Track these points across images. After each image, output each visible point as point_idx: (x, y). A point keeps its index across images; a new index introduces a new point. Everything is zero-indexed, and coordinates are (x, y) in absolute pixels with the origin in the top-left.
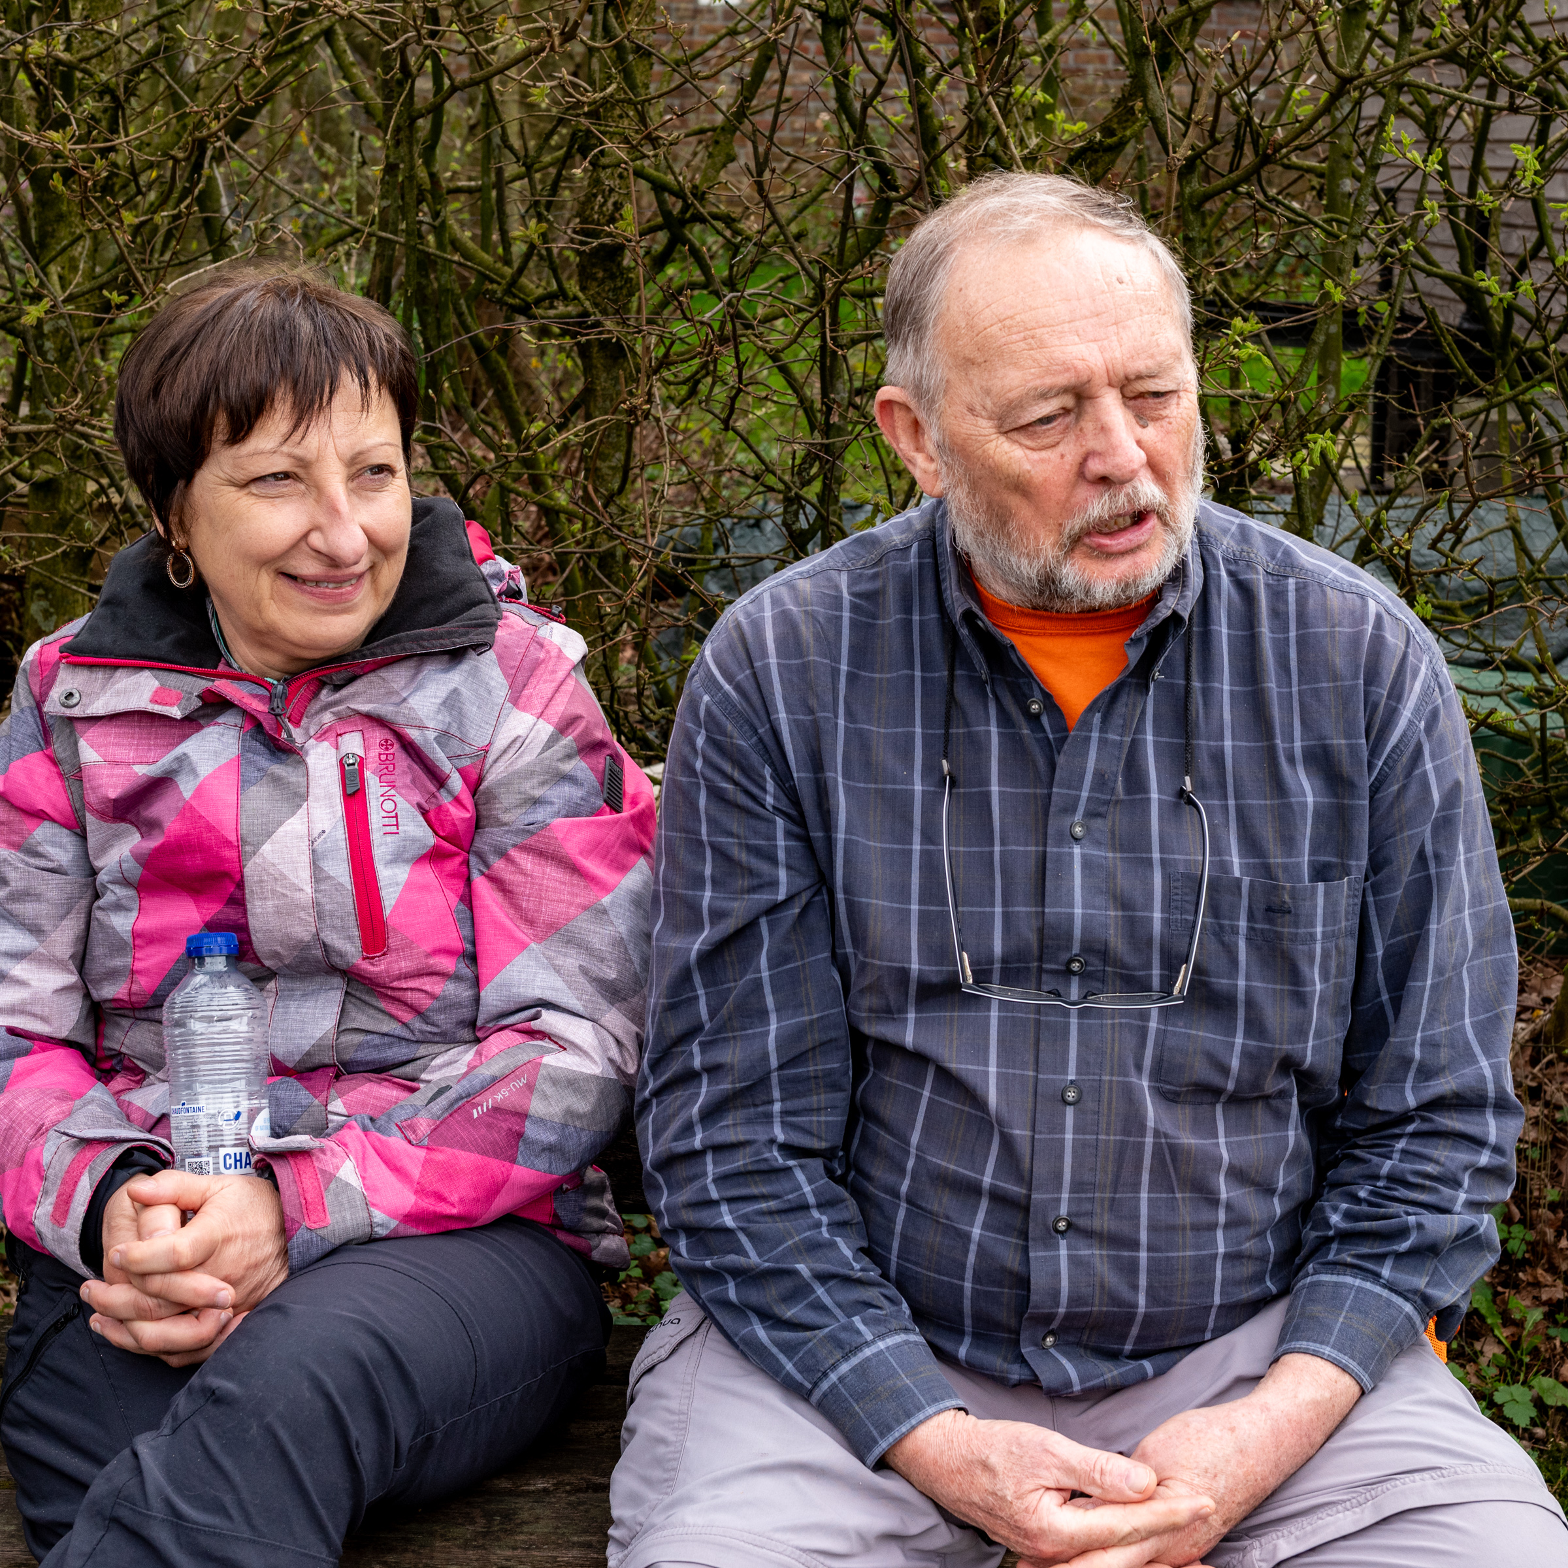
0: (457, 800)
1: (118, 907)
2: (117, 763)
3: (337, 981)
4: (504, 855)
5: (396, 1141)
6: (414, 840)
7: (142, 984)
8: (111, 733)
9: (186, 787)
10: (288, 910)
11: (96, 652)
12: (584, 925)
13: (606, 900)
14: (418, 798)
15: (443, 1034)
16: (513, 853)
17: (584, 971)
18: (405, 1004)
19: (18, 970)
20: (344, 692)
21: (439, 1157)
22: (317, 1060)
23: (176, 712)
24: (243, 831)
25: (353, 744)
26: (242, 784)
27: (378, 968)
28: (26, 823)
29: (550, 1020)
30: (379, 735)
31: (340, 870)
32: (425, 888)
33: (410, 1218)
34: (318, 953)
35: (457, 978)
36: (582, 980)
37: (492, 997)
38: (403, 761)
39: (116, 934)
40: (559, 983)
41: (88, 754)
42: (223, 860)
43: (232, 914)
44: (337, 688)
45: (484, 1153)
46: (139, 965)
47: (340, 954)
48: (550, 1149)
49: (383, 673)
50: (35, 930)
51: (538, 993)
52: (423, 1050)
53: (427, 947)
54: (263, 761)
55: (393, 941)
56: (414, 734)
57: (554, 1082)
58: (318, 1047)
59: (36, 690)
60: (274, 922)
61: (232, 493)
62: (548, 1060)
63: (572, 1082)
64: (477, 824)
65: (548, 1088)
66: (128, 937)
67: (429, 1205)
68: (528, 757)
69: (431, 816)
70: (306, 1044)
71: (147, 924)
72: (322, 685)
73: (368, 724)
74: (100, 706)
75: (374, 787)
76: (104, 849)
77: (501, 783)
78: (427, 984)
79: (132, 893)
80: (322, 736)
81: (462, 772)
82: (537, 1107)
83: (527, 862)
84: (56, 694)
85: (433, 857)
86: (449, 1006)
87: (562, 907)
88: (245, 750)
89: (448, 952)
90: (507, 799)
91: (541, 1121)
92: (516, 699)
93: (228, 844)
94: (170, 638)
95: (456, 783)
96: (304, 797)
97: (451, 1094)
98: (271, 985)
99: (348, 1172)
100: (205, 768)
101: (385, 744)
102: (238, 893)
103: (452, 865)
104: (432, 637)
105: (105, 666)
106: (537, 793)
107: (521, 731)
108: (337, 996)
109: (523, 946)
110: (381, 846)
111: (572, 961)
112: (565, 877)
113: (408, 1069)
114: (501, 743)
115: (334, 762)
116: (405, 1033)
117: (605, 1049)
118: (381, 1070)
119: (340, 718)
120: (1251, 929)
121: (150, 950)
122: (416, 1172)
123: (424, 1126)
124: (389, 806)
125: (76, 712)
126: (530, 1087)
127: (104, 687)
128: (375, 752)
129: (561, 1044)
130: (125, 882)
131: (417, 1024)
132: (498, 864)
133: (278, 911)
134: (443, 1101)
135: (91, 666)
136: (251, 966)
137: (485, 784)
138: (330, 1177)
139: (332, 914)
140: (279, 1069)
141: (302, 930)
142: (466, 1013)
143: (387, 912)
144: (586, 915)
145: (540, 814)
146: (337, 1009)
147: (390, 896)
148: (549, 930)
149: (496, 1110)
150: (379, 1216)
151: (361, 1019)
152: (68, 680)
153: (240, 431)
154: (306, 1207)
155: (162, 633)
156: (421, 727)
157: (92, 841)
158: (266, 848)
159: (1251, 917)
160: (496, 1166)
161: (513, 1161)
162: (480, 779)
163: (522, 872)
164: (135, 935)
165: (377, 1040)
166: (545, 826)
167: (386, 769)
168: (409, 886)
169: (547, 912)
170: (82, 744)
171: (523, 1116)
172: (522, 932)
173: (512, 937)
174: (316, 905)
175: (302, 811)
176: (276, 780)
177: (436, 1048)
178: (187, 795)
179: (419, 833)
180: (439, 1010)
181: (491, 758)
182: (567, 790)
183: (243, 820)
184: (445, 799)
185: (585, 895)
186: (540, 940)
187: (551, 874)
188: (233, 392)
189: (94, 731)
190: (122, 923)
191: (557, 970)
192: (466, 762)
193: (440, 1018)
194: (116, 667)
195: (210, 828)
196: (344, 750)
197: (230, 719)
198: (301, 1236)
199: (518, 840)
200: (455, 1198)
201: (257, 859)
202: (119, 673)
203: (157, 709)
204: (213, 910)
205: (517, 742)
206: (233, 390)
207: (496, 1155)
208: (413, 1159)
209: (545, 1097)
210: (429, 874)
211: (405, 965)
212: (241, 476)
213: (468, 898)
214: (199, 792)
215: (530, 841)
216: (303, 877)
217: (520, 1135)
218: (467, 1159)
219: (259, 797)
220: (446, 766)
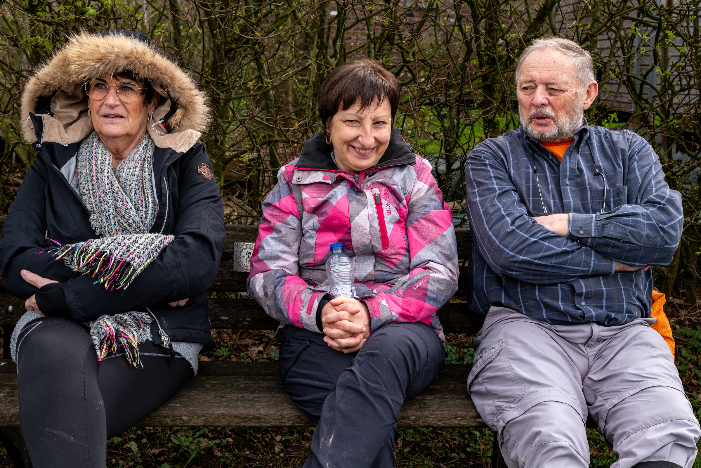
0: (404, 207)
1: (311, 237)
2: (313, 198)
3: (373, 257)
4: (417, 220)
5: (394, 296)
6: (394, 217)
7: (318, 258)
8: (311, 189)
9: (334, 202)
10: (363, 235)
11: (305, 167)
12: (440, 239)
13: (445, 233)
14: (395, 206)
15: (402, 271)
16: (420, 220)
17: (441, 252)
18: (392, 263)
19: (284, 256)
20: (373, 177)
21: (406, 300)
22: (368, 279)
23: (329, 182)
24: (350, 213)
25: (376, 191)
26: (349, 201)
27: (386, 252)
28: (284, 216)
29: (431, 264)
30: (384, 188)
31: (376, 225)
32: (397, 230)
33: (401, 315)
34: (370, 247)
35: (405, 255)
36: (440, 254)
37: (415, 261)
38: (391, 196)
39: (310, 244)
40: (434, 255)
41: (305, 195)
42: (344, 222)
43: (347, 237)
44: (370, 176)
45: (417, 299)
46: (317, 253)
47: (376, 248)
48: (434, 299)
49: (383, 171)
50: (289, 246)
51: (429, 258)
52: (396, 276)
53: (398, 247)
54: (354, 195)
55: (390, 244)
56: (395, 187)
57: (434, 280)
58: (369, 275)
59: (287, 179)
60: (359, 238)
61: (341, 123)
62: (431, 275)
63: (438, 281)
64: (409, 213)
65: (432, 282)
66: (314, 245)
67: (405, 312)
68: (422, 194)
69: (399, 210)
70: (365, 274)
71: (319, 241)
72: (366, 175)
73: (380, 186)
74: (307, 181)
75: (384, 203)
76: (307, 222)
77: (415, 201)
78: (398, 257)
79: (315, 232)
80: (368, 188)
81: (406, 198)
82: (430, 287)
83: (424, 222)
84: (295, 178)
85: (398, 222)
86: (403, 263)
87: (434, 235)
88: (348, 192)
89: (403, 248)
90: (418, 206)
91: (431, 291)
92: (419, 178)
93: (346, 217)
94: (325, 163)
95: (405, 202)
96: (367, 204)
97: (408, 283)
98: (354, 258)
99: (384, 302)
100: (340, 196)
101: (386, 191)
102: (348, 231)
103: (403, 224)
104: (399, 161)
105: (307, 170)
106: (426, 203)
107: (421, 187)
108: (373, 261)
109: (423, 246)
110: (387, 218)
111: (437, 249)
112: (434, 227)
113: (392, 281)
114: (415, 190)
115: (372, 196)
116: (392, 271)
117: (448, 273)
118: (384, 282)
119: (373, 184)
120: (614, 200)
121: (320, 248)
122: (401, 304)
123: (401, 291)
124: (388, 207)
125: (301, 183)
126: (428, 282)
127: (308, 176)
128: (383, 193)
129: (435, 270)
130: (314, 229)
131: (395, 269)
132: (416, 223)
133: (360, 236)
134: (405, 285)
135: (303, 171)
136: (350, 251)
137: (410, 202)
138: (379, 304)
139: (374, 237)
140: (357, 281)
141: (366, 241)
142: (407, 265)
143: (388, 236)
144: (440, 237)
145: (427, 209)
146: (373, 265)
147: (389, 232)
148: (430, 241)
149: (419, 288)
150: (394, 314)
151: (379, 268)
152: (297, 175)
153: (346, 107)
154: (375, 311)
155: (323, 161)
156: (397, 185)
157: (304, 220)
158: (357, 218)
159: (614, 197)
160: (421, 302)
161: (425, 301)
162: (410, 200)
163: (422, 225)
164: (316, 244)
165: (384, 273)
166: (429, 212)
167: (386, 198)
168: (393, 230)
169: (431, 235)
170: (303, 193)
171: (426, 290)
172: (422, 242)
173: (420, 244)
174: (371, 234)
175: (366, 208)
176: (358, 200)
177: (400, 276)
178: (334, 204)
179: (395, 214)
180: (401, 264)
181: (413, 194)
182: (433, 203)
183: (350, 210)
184: (401, 206)
185: (439, 231)
186: (428, 243)
187: (431, 226)
188: (346, 97)
189: (307, 189)
190: (312, 241)
191: (434, 252)
192: (406, 195)
193: (401, 266)
194: (311, 170)
195: (341, 213)
196: (374, 193)
197: (344, 183)
198: (374, 319)
199: (422, 216)
200: (411, 311)
201: (354, 221)
202: (312, 172)
203: (325, 181)
204: (340, 236)
205: (420, 190)
206: (346, 96)
207: (421, 300)
208: (400, 300)
209: (432, 285)
210: (397, 227)
211: (393, 251)
212: (344, 119)
213: (407, 233)
214: (338, 203)
215: (425, 216)
216: (367, 226)
217: (426, 295)
218: (413, 300)
219: (354, 205)
220: (403, 197)
